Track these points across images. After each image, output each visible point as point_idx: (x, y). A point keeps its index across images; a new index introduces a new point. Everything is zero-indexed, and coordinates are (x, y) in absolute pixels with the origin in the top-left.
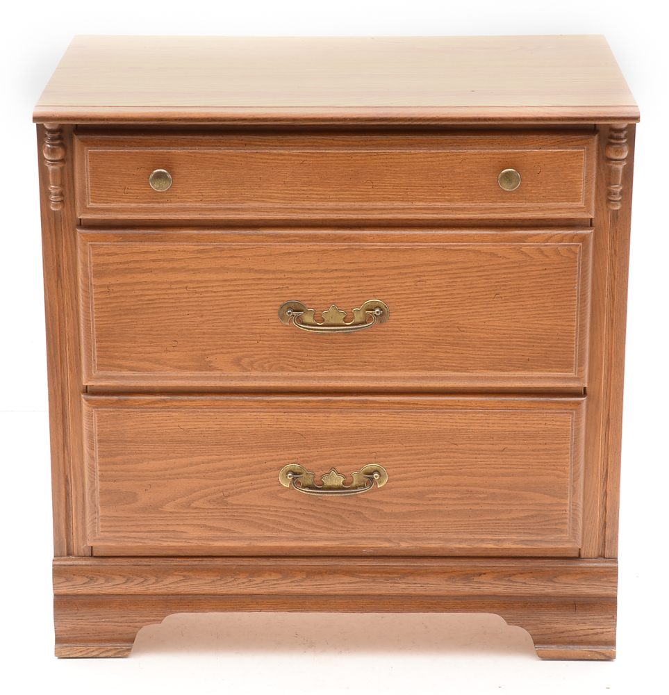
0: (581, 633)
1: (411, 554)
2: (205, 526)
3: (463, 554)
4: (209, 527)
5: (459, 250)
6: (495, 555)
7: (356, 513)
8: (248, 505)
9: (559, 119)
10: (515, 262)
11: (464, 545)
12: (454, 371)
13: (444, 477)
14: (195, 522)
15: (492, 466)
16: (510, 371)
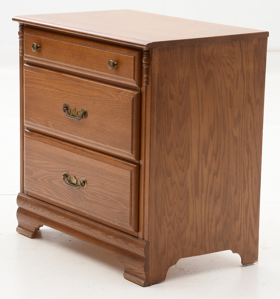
0: (136, 271)
1: (97, 221)
2: (46, 190)
3: (109, 225)
4: (48, 191)
5: (103, 92)
6: (117, 229)
7: (80, 197)
8: (55, 185)
9: (126, 42)
10: (116, 101)
11: (106, 220)
12: (102, 143)
13: (100, 188)
14: (44, 188)
15: (111, 187)
16: (115, 147)
